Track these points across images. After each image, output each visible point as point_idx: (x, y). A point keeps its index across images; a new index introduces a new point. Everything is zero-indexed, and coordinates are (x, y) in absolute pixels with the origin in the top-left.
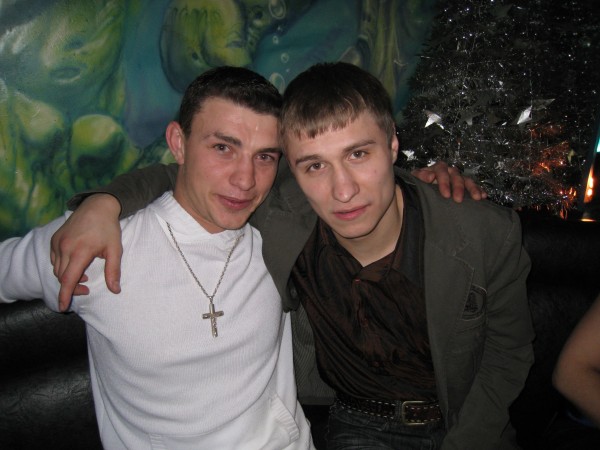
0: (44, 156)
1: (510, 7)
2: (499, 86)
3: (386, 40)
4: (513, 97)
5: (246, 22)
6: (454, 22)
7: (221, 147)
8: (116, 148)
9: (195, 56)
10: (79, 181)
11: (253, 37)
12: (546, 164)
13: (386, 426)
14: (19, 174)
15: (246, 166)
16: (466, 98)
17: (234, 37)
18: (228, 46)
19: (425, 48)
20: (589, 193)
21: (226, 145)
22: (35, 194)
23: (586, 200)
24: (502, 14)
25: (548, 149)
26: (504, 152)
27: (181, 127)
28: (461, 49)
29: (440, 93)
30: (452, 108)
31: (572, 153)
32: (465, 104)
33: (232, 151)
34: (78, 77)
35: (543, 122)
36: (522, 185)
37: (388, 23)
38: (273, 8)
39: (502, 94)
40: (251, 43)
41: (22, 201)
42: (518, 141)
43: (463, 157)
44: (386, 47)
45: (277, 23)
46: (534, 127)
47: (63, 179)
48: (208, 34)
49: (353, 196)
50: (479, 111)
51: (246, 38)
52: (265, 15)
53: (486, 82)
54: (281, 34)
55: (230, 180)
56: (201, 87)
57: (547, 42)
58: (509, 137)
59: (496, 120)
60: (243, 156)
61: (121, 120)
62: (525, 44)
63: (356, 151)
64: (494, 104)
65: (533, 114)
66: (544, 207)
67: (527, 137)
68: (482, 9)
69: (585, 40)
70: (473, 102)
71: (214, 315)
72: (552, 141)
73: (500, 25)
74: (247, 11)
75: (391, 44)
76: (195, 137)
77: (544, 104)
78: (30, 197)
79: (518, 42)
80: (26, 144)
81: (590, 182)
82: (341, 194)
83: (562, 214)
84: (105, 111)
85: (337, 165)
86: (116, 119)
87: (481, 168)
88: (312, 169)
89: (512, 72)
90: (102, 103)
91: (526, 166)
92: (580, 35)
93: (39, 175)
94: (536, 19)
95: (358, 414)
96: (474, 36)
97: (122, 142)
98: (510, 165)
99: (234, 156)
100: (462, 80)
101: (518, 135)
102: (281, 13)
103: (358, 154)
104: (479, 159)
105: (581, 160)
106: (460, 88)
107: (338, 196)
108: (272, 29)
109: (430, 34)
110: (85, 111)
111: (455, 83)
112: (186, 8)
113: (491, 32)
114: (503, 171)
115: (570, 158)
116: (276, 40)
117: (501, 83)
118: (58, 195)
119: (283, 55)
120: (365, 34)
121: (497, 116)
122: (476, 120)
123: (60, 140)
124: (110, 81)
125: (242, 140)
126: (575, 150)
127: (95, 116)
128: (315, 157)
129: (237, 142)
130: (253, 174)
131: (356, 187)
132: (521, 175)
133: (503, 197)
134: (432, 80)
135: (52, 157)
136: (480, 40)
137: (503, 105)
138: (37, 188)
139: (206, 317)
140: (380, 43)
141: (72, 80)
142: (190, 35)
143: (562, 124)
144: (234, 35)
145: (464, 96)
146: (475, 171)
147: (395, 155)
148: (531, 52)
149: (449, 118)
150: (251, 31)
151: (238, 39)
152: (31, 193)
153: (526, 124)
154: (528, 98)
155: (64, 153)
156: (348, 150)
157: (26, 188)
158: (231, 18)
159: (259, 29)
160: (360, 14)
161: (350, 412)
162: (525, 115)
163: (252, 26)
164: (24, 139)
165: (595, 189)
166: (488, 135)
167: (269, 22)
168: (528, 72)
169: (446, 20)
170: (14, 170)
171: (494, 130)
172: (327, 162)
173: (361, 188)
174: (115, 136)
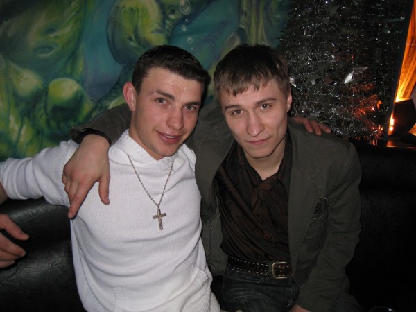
0: (29, 106)
1: (338, 7)
2: (332, 59)
3: (257, 28)
4: (341, 66)
5: (164, 17)
6: (302, 16)
7: (161, 100)
8: (77, 101)
9: (131, 39)
10: (53, 124)
11: (169, 26)
12: (363, 110)
13: (262, 279)
14: (12, 118)
15: (177, 113)
16: (310, 66)
17: (156, 26)
18: (152, 32)
19: (283, 34)
20: (391, 129)
21: (165, 99)
22: (23, 132)
23: (389, 134)
24: (333, 11)
25: (364, 100)
26: (335, 102)
27: (134, 86)
28: (307, 34)
29: (293, 63)
30: (302, 73)
31: (380, 102)
32: (310, 70)
33: (169, 103)
34: (52, 53)
35: (361, 82)
36: (347, 123)
37: (258, 17)
38: (182, 7)
39: (334, 63)
40: (168, 30)
41: (14, 137)
42: (345, 95)
43: (309, 105)
44: (257, 33)
45: (184, 17)
46: (355, 86)
47: (42, 122)
48: (139, 24)
49: (259, 133)
50: (319, 75)
51: (164, 27)
52: (176, 11)
53: (323, 56)
54: (187, 24)
55: (167, 123)
56: (148, 60)
57: (362, 30)
58: (339, 92)
59: (331, 81)
60: (175, 107)
61: (81, 82)
62: (348, 31)
63: (263, 104)
64: (329, 71)
65: (354, 77)
66: (362, 138)
67: (351, 92)
68: (320, 8)
69: (387, 29)
70: (315, 69)
71: (160, 216)
72: (367, 94)
73: (332, 19)
74: (165, 9)
75: (260, 31)
76: (143, 93)
77: (361, 70)
78: (19, 134)
79: (344, 30)
80: (16, 98)
81: (392, 121)
82: (252, 131)
83: (374, 142)
84: (71, 76)
85: (251, 113)
86: (78, 81)
87: (321, 113)
88: (235, 113)
89: (340, 50)
90: (68, 70)
91: (350, 111)
92: (383, 26)
93: (26, 120)
94: (356, 15)
95: (243, 273)
96: (315, 26)
97: (82, 96)
98: (340, 111)
99: (170, 106)
100: (307, 55)
101: (345, 91)
102: (187, 10)
103: (265, 106)
104: (319, 106)
105: (386, 107)
106: (307, 60)
107: (250, 132)
108: (181, 21)
109: (286, 25)
110: (56, 76)
111: (303, 57)
112: (124, 7)
113: (326, 23)
114: (335, 114)
115: (378, 106)
116: (184, 28)
117: (333, 57)
118: (38, 133)
119: (189, 39)
120: (243, 24)
121: (331, 78)
122: (317, 81)
123: (40, 95)
124: (73, 56)
125: (175, 96)
126: (382, 101)
127: (64, 79)
128: (237, 106)
129: (171, 97)
130: (182, 119)
131: (262, 127)
132: (347, 117)
133: (336, 131)
134: (288, 55)
135: (34, 106)
136: (319, 28)
137: (335, 71)
138: (24, 128)
139: (155, 217)
140: (253, 31)
141: (48, 55)
142: (127, 25)
143: (373, 84)
144: (157, 25)
145: (309, 65)
146: (317, 114)
147: (289, 106)
148: (352, 36)
149: (299, 80)
150: (167, 22)
151: (159, 28)
152: (20, 132)
153: (350, 83)
154: (351, 66)
155: (43, 104)
156: (259, 103)
157: (17, 128)
158: (154, 13)
159: (173, 21)
160: (240, 11)
161: (238, 272)
162: (349, 78)
163: (168, 19)
164: (15, 95)
165: (395, 126)
166: (325, 91)
167: (180, 16)
168: (350, 50)
169: (296, 16)
170: (9, 116)
171: (329, 87)
172: (245, 110)
173: (266, 127)
174: (78, 92)
